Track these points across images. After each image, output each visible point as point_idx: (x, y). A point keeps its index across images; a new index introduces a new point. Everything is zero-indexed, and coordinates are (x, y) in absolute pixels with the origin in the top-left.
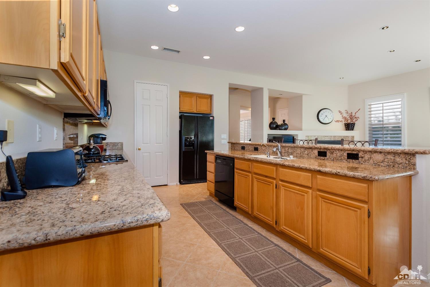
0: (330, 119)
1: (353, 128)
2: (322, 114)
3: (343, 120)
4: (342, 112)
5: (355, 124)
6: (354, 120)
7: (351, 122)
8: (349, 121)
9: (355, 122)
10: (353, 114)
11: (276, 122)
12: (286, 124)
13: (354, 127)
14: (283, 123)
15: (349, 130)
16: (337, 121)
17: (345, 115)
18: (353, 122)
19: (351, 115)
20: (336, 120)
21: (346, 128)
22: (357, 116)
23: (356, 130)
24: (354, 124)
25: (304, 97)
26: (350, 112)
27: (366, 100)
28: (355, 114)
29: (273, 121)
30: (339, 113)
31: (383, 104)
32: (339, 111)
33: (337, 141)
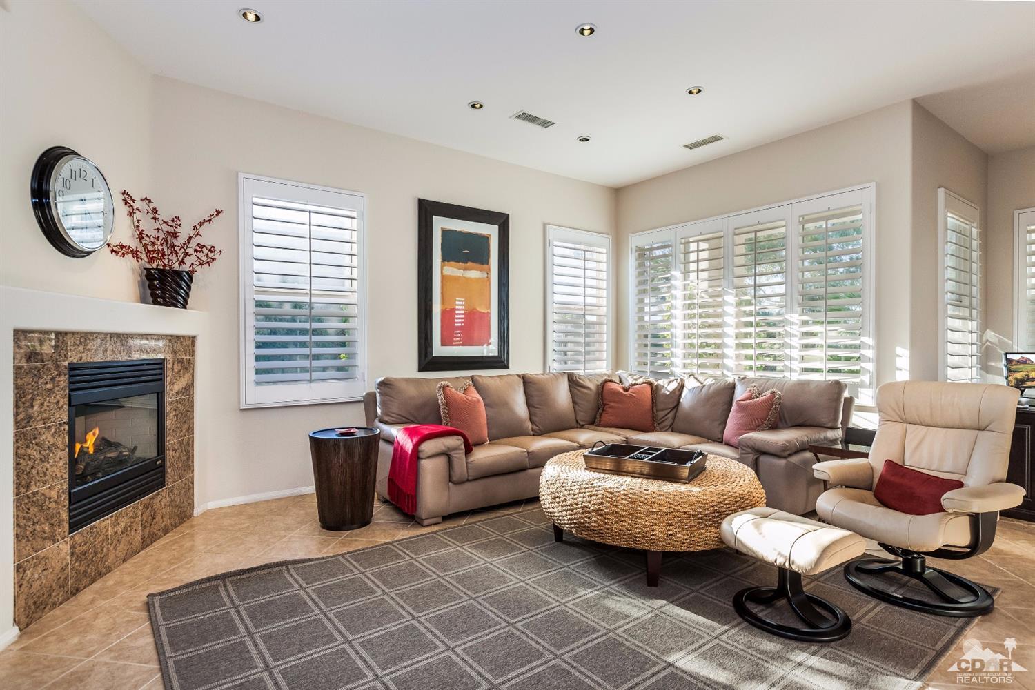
1: (188, 298)
2: (65, 183)
3: (141, 248)
7: (177, 268)
16: (120, 250)
27: (241, 175)
28: (197, 228)
30: (123, 203)
31: (310, 212)
32: (124, 193)
33: (147, 364)
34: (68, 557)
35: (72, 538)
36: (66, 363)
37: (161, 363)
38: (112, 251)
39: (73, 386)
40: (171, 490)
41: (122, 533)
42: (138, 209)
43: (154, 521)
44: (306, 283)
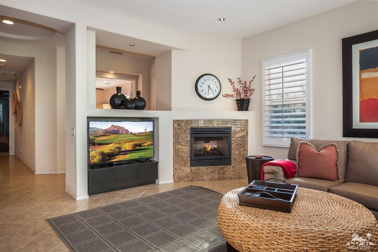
0: (214, 93)
1: (248, 107)
2: (202, 83)
3: (234, 94)
4: (233, 81)
5: (250, 101)
6: (248, 94)
7: (245, 98)
8: (242, 96)
9: (250, 98)
10: (248, 85)
11: (123, 96)
12: (142, 100)
13: (248, 105)
14: (137, 96)
15: (242, 110)
16: (226, 96)
17: (237, 86)
18: (247, 97)
19: (245, 86)
20: (224, 94)
21: (238, 106)
22: (251, 88)
23: (252, 111)
24: (248, 101)
25: (174, 53)
26: (243, 82)
27: (262, 61)
28: (250, 84)
29: (118, 93)
30: (229, 82)
31: (282, 67)
32: (229, 79)
33: (223, 128)
34: (190, 172)
35: (191, 168)
36: (189, 127)
37: (230, 128)
38: (224, 96)
39: (192, 133)
40: (233, 167)
41: (210, 173)
42: (234, 82)
43: (225, 174)
44: (281, 97)
